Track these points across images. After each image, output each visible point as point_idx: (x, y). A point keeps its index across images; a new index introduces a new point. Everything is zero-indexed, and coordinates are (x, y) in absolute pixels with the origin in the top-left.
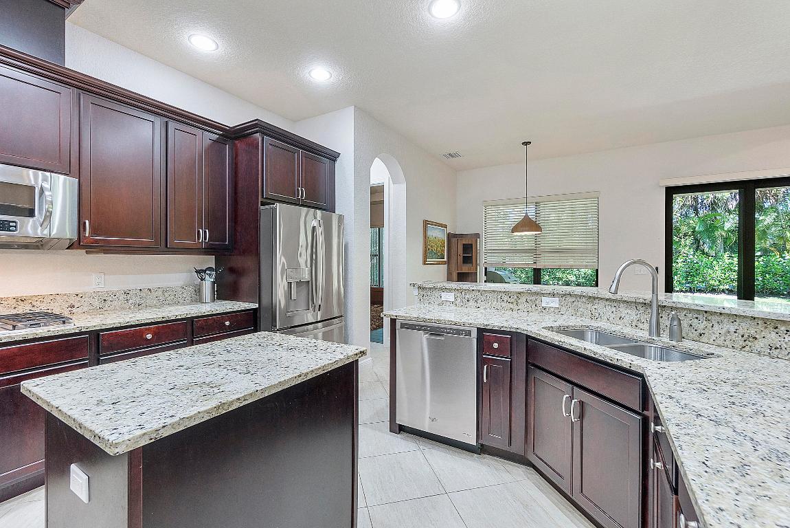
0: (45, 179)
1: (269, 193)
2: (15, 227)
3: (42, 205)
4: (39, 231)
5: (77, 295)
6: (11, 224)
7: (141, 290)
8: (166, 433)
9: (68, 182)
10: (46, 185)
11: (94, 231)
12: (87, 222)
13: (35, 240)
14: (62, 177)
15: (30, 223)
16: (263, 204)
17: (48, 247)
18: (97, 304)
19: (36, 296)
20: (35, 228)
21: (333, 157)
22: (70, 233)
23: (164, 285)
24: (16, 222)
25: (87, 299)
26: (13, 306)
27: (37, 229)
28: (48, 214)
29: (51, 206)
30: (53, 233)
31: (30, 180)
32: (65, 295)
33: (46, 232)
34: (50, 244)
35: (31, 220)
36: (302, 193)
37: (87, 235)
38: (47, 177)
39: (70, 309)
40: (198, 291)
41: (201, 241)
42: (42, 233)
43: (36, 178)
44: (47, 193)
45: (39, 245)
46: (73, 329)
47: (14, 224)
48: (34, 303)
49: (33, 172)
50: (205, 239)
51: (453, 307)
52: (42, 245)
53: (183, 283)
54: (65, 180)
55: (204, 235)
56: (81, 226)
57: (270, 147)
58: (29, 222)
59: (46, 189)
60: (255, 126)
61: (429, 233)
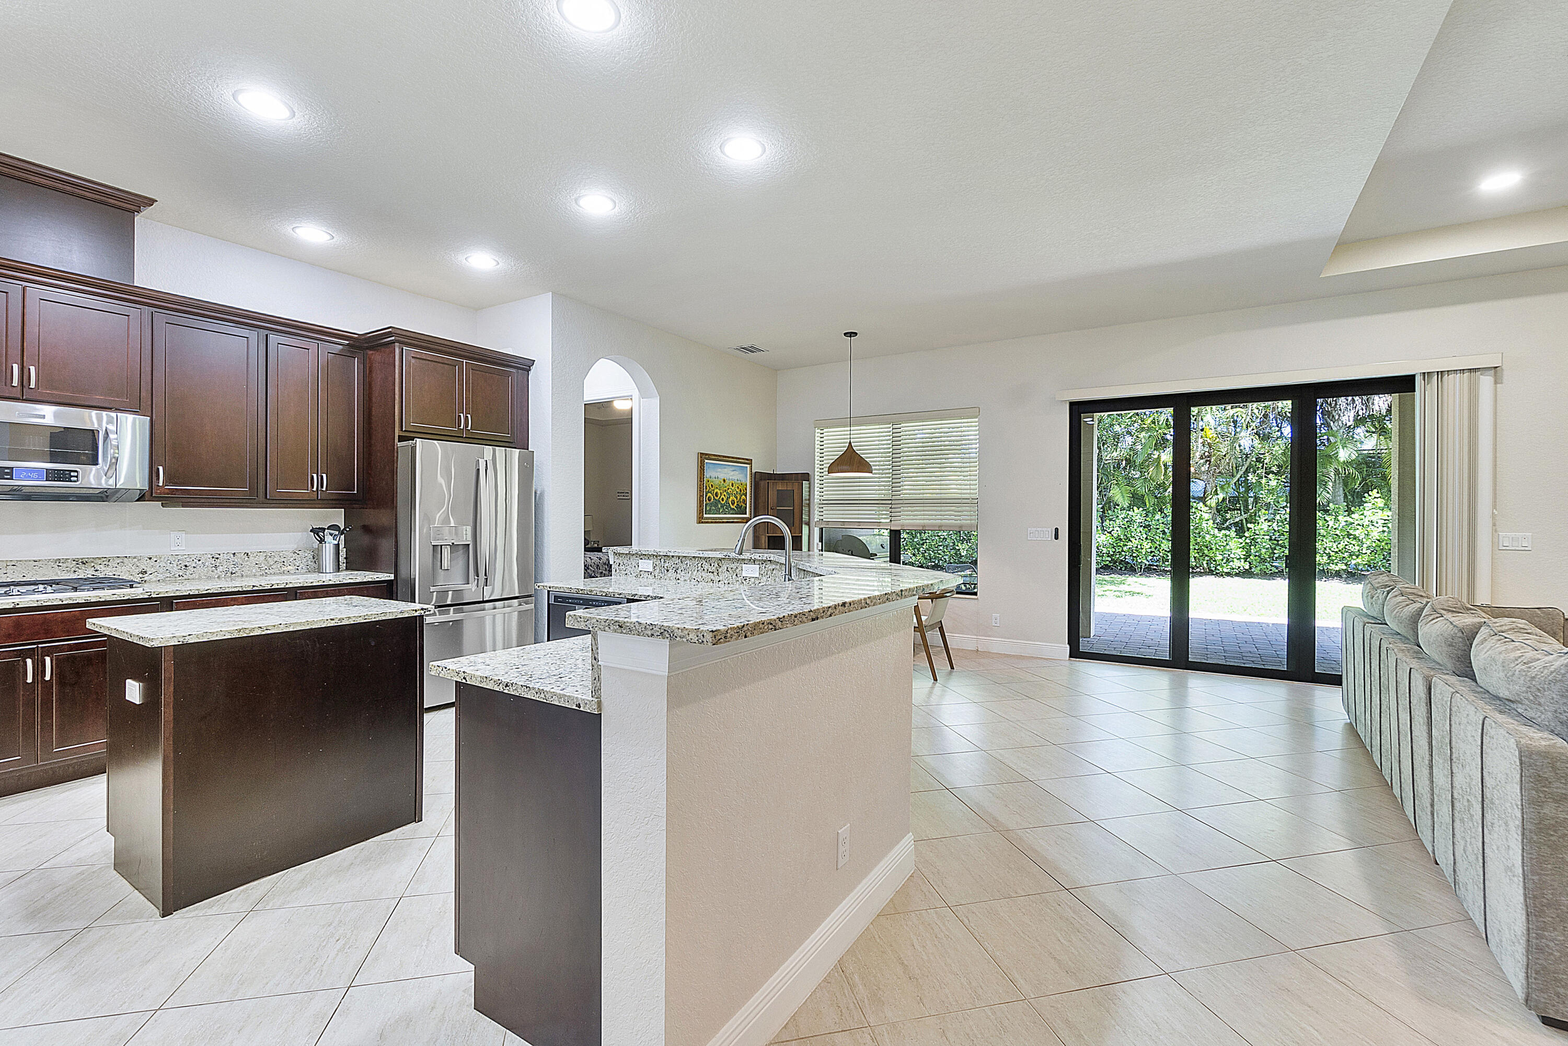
0: (110, 421)
1: (411, 423)
2: (77, 477)
3: (107, 451)
4: (103, 481)
5: (150, 558)
6: (72, 474)
7: (234, 554)
8: (192, 640)
9: (137, 422)
10: (112, 427)
11: (169, 479)
12: (161, 468)
13: (98, 491)
14: (131, 417)
15: (93, 472)
16: (401, 439)
17: (115, 498)
18: (175, 570)
19: (100, 558)
20: (98, 478)
21: (525, 366)
22: (140, 483)
23: (268, 548)
24: (76, 471)
25: (162, 564)
26: (73, 569)
27: (101, 479)
28: (114, 460)
29: (117, 451)
30: (120, 483)
31: (93, 423)
32: (135, 558)
33: (112, 481)
34: (118, 495)
35: (94, 468)
36: (466, 420)
37: (161, 484)
38: (113, 418)
39: (141, 575)
40: (317, 557)
41: (315, 489)
42: (106, 482)
43: (100, 420)
44: (112, 436)
45: (104, 496)
46: (142, 594)
47: (76, 474)
48: (98, 567)
49: (96, 414)
50: (322, 487)
51: (651, 579)
52: (107, 496)
53: (296, 547)
54: (134, 420)
55: (320, 481)
56: (153, 474)
57: (413, 361)
58: (91, 470)
59: (112, 432)
60: (389, 334)
61: (708, 474)
